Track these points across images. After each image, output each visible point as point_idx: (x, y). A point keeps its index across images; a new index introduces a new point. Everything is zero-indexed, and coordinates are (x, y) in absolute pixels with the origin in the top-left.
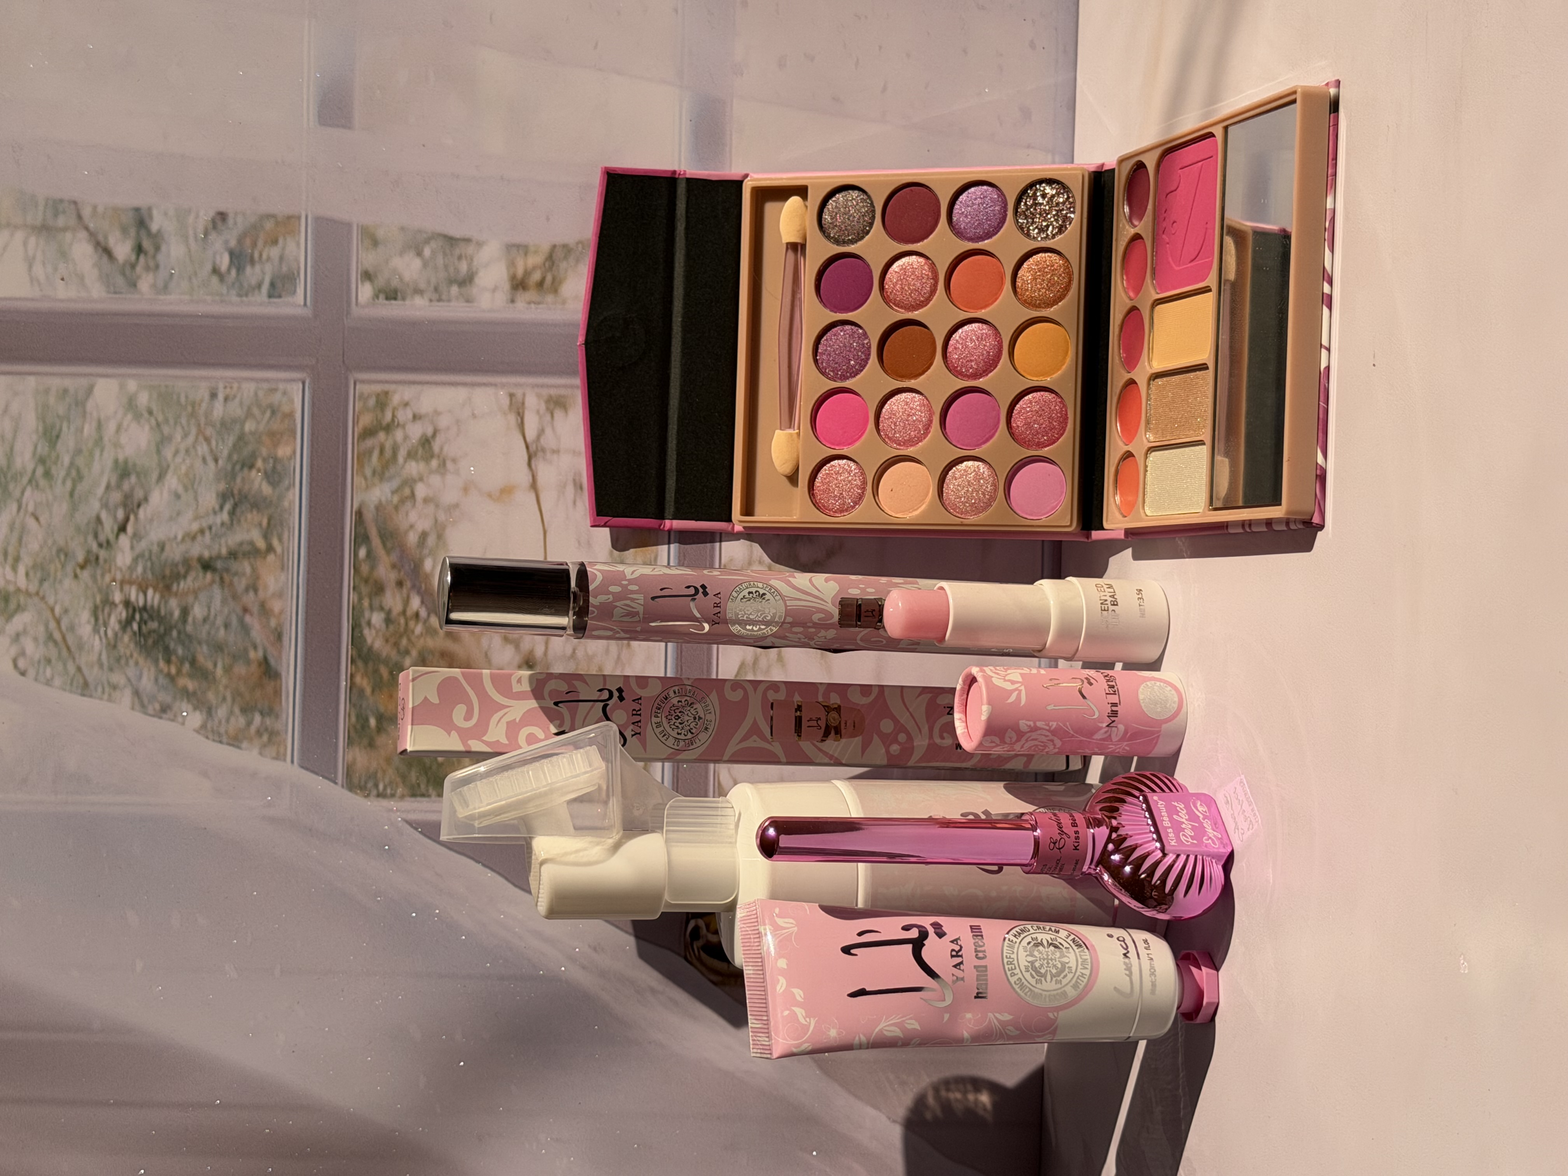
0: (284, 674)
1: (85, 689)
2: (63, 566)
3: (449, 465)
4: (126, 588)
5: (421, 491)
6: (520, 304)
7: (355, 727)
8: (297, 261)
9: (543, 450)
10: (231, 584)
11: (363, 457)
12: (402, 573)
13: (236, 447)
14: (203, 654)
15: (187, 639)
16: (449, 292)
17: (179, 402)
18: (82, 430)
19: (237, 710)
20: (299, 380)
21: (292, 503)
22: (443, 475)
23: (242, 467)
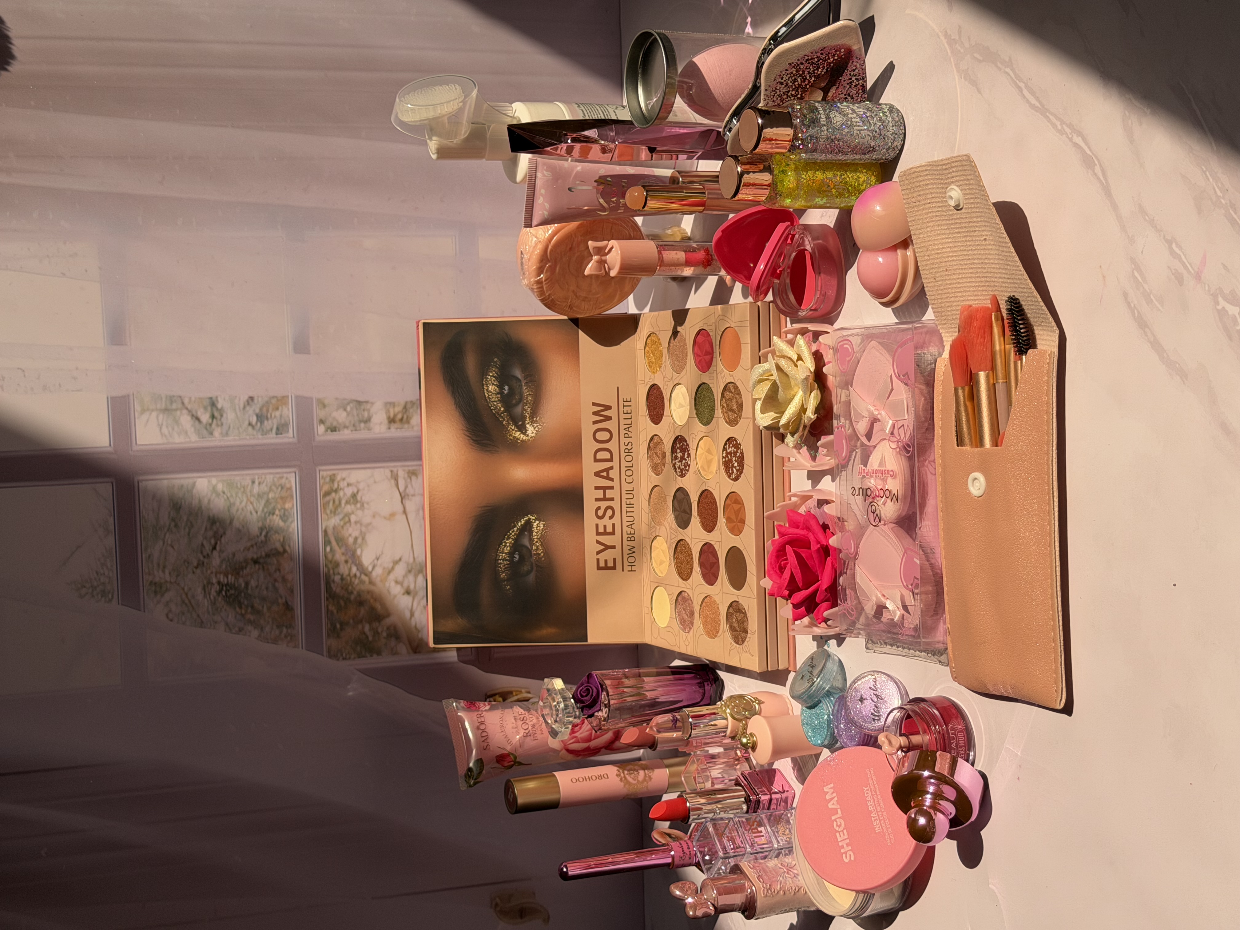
0: (295, 608)
1: (202, 624)
2: (187, 568)
3: (365, 505)
4: (218, 575)
5: (353, 518)
6: (393, 429)
7: (330, 630)
8: (288, 416)
9: (408, 495)
10: (268, 569)
11: (325, 505)
12: (347, 557)
13: (266, 505)
14: (257, 603)
15: (248, 597)
16: (360, 426)
17: (237, 487)
19: (275, 627)
20: (293, 472)
21: (293, 530)
22: (363, 510)
23: (269, 515)
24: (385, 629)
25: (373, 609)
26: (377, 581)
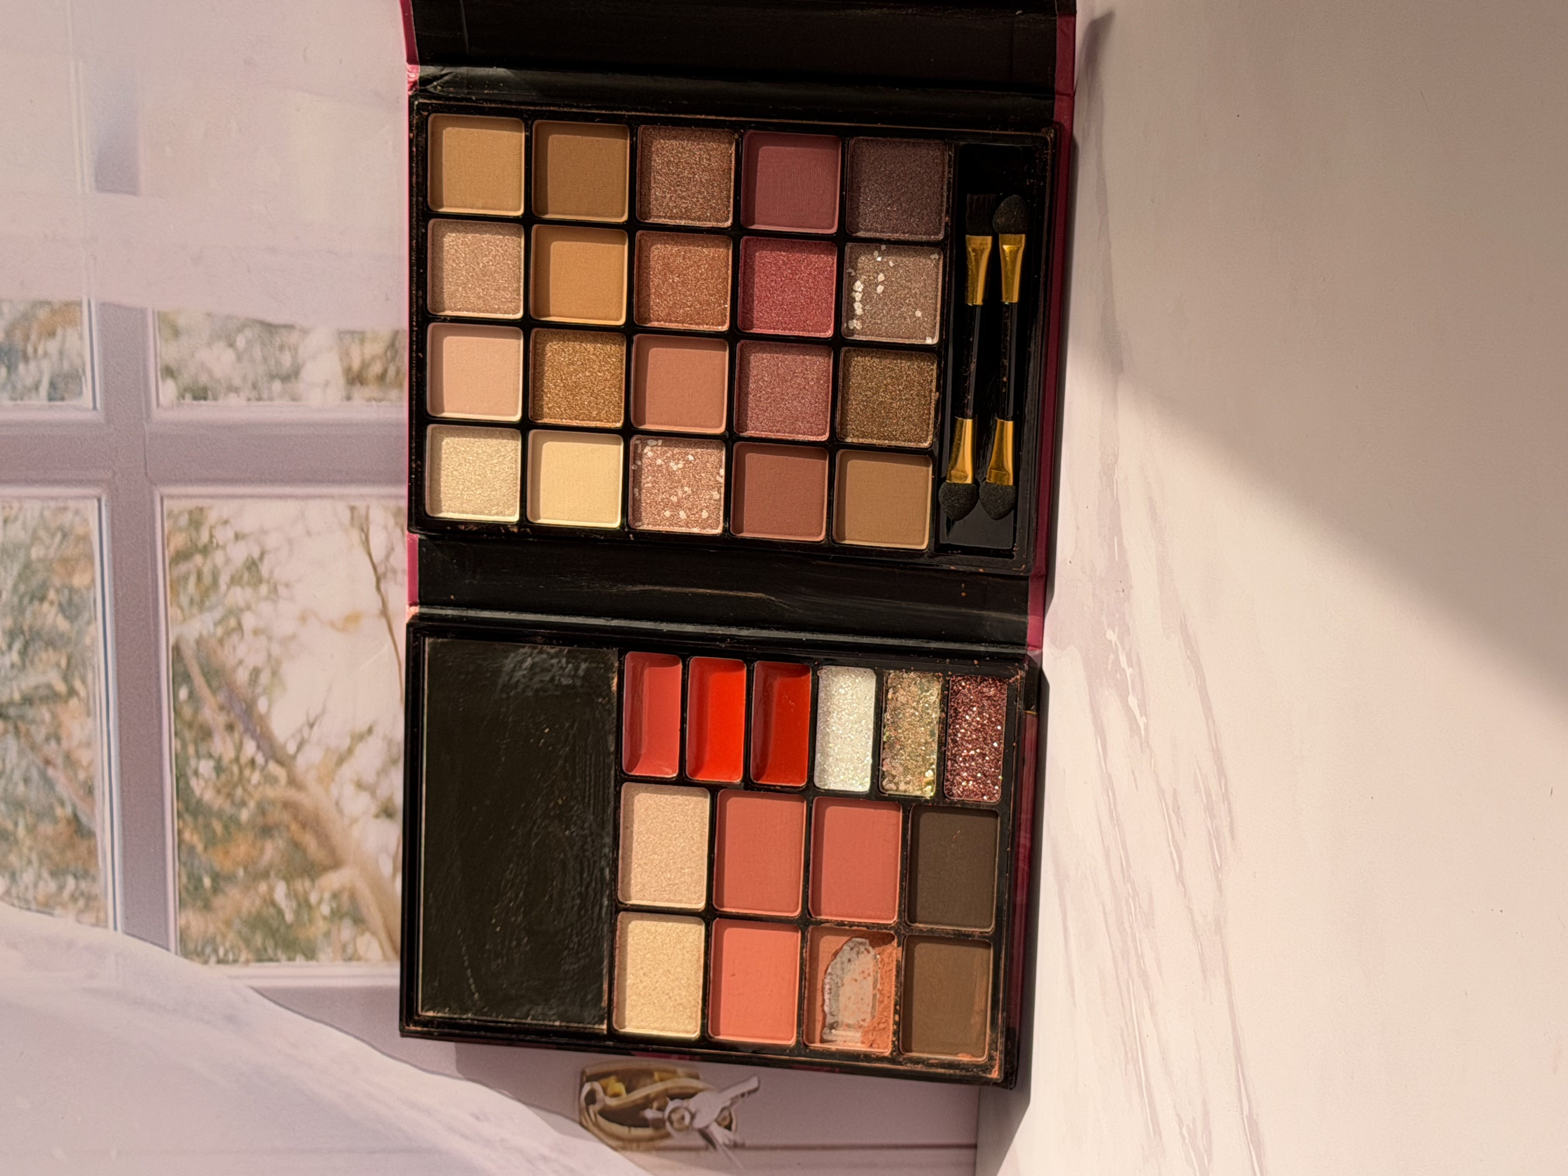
0: (98, 833)
3: (282, 590)
5: (249, 621)
6: (358, 402)
7: (187, 890)
8: (81, 355)
9: (394, 571)
10: (28, 734)
11: (177, 585)
12: (232, 715)
13: (22, 577)
16: (270, 389)
19: (45, 874)
20: (94, 497)
21: (94, 640)
22: (275, 602)
23: (31, 600)
24: (327, 896)
25: (296, 845)
26: (310, 780)
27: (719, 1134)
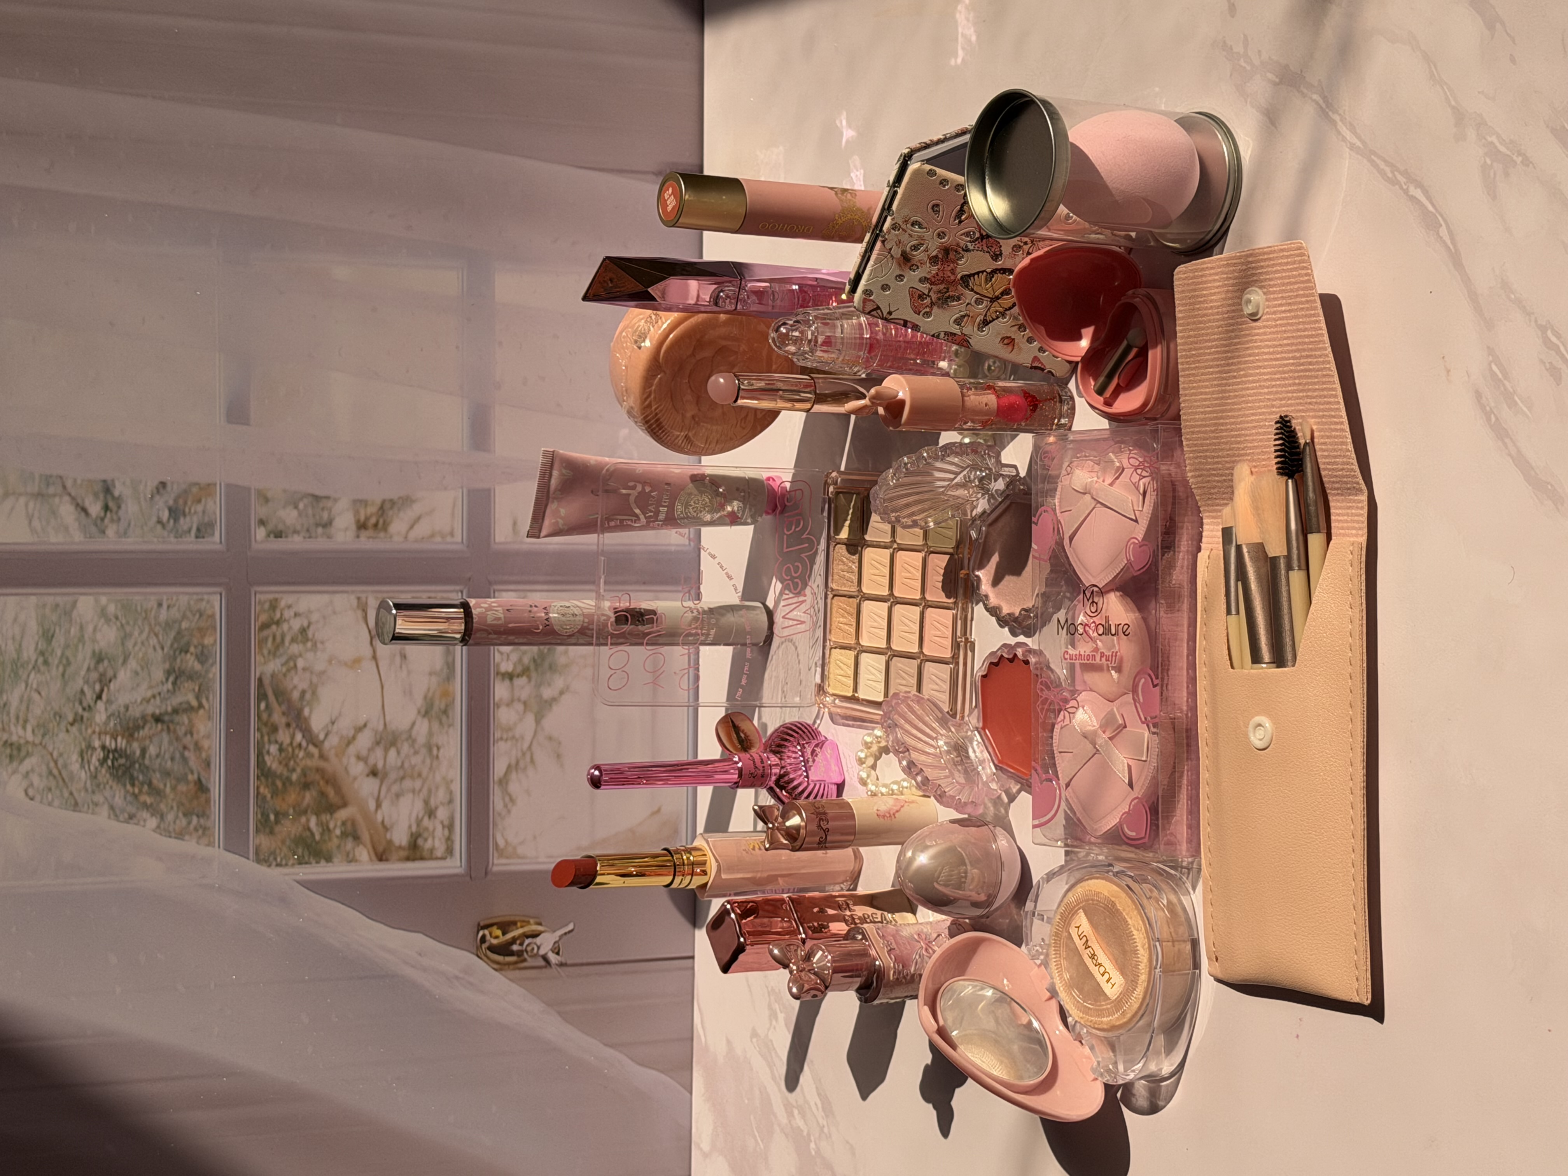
0: (212, 790)
1: (75, 806)
2: (58, 724)
3: (319, 645)
4: (103, 737)
5: (300, 663)
6: (363, 539)
7: (261, 822)
8: (215, 513)
10: (175, 731)
11: (262, 642)
12: (290, 718)
13: (175, 639)
14: (157, 779)
15: (145, 769)
16: (316, 532)
17: (136, 610)
18: (69, 632)
19: (181, 815)
20: (218, 592)
21: (215, 674)
22: (315, 652)
23: (180, 653)
24: (339, 823)
25: (323, 794)
26: (332, 755)
27: (553, 958)
